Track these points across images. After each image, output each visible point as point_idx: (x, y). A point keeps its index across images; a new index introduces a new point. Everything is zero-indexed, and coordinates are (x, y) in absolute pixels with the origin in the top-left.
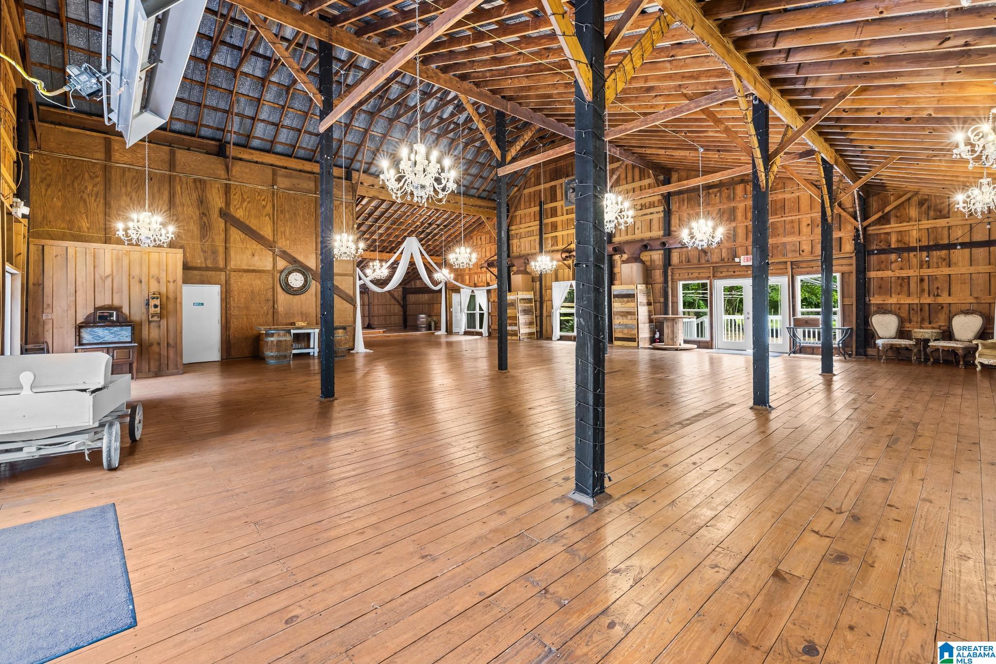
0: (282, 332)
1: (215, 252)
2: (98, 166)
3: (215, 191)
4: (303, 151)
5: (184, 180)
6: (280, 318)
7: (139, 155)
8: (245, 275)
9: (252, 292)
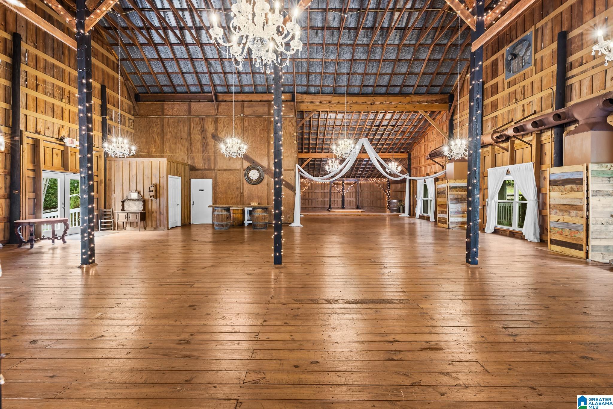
0: (220, 209)
1: (209, 160)
2: (159, 119)
3: (210, 123)
4: (261, 87)
5: (195, 119)
6: (245, 200)
7: (175, 110)
8: (225, 172)
9: (229, 183)
